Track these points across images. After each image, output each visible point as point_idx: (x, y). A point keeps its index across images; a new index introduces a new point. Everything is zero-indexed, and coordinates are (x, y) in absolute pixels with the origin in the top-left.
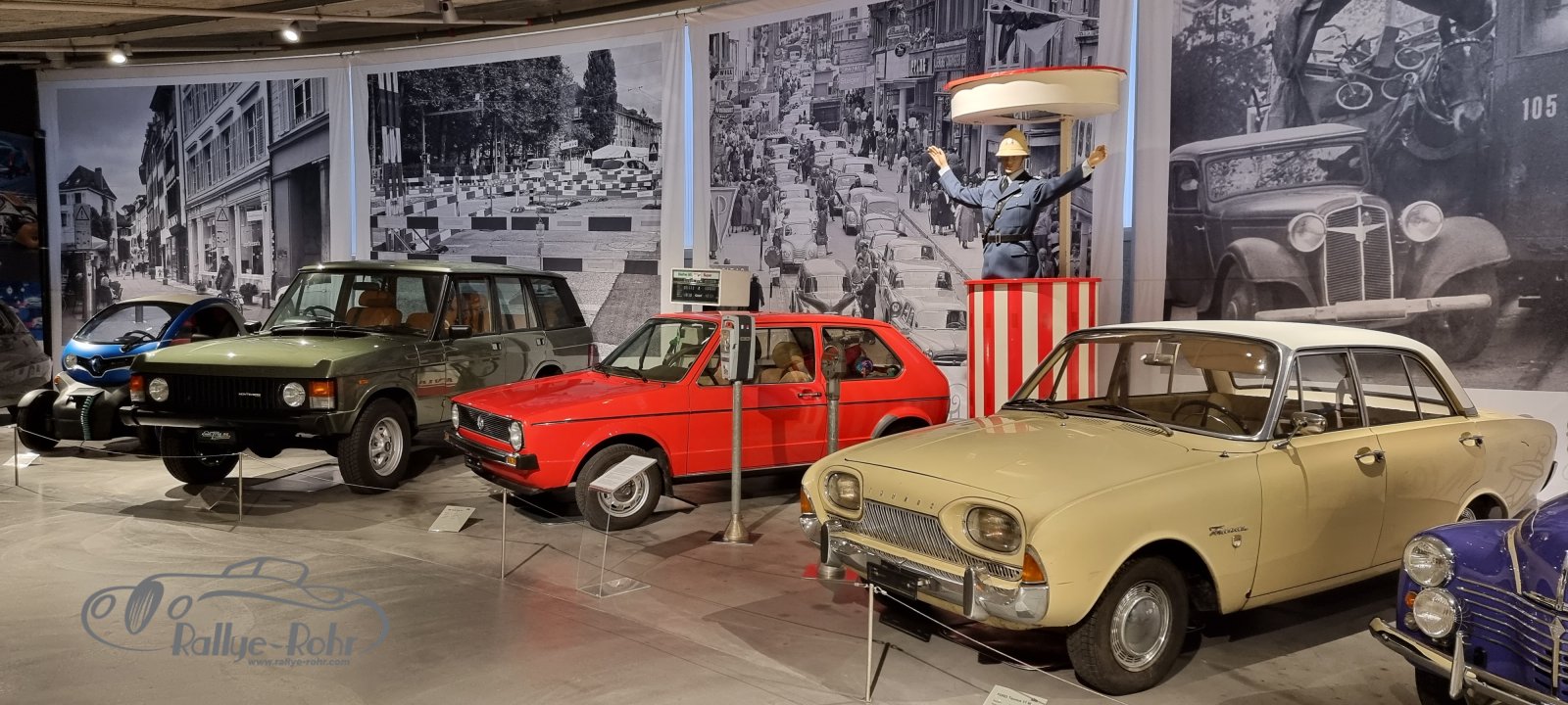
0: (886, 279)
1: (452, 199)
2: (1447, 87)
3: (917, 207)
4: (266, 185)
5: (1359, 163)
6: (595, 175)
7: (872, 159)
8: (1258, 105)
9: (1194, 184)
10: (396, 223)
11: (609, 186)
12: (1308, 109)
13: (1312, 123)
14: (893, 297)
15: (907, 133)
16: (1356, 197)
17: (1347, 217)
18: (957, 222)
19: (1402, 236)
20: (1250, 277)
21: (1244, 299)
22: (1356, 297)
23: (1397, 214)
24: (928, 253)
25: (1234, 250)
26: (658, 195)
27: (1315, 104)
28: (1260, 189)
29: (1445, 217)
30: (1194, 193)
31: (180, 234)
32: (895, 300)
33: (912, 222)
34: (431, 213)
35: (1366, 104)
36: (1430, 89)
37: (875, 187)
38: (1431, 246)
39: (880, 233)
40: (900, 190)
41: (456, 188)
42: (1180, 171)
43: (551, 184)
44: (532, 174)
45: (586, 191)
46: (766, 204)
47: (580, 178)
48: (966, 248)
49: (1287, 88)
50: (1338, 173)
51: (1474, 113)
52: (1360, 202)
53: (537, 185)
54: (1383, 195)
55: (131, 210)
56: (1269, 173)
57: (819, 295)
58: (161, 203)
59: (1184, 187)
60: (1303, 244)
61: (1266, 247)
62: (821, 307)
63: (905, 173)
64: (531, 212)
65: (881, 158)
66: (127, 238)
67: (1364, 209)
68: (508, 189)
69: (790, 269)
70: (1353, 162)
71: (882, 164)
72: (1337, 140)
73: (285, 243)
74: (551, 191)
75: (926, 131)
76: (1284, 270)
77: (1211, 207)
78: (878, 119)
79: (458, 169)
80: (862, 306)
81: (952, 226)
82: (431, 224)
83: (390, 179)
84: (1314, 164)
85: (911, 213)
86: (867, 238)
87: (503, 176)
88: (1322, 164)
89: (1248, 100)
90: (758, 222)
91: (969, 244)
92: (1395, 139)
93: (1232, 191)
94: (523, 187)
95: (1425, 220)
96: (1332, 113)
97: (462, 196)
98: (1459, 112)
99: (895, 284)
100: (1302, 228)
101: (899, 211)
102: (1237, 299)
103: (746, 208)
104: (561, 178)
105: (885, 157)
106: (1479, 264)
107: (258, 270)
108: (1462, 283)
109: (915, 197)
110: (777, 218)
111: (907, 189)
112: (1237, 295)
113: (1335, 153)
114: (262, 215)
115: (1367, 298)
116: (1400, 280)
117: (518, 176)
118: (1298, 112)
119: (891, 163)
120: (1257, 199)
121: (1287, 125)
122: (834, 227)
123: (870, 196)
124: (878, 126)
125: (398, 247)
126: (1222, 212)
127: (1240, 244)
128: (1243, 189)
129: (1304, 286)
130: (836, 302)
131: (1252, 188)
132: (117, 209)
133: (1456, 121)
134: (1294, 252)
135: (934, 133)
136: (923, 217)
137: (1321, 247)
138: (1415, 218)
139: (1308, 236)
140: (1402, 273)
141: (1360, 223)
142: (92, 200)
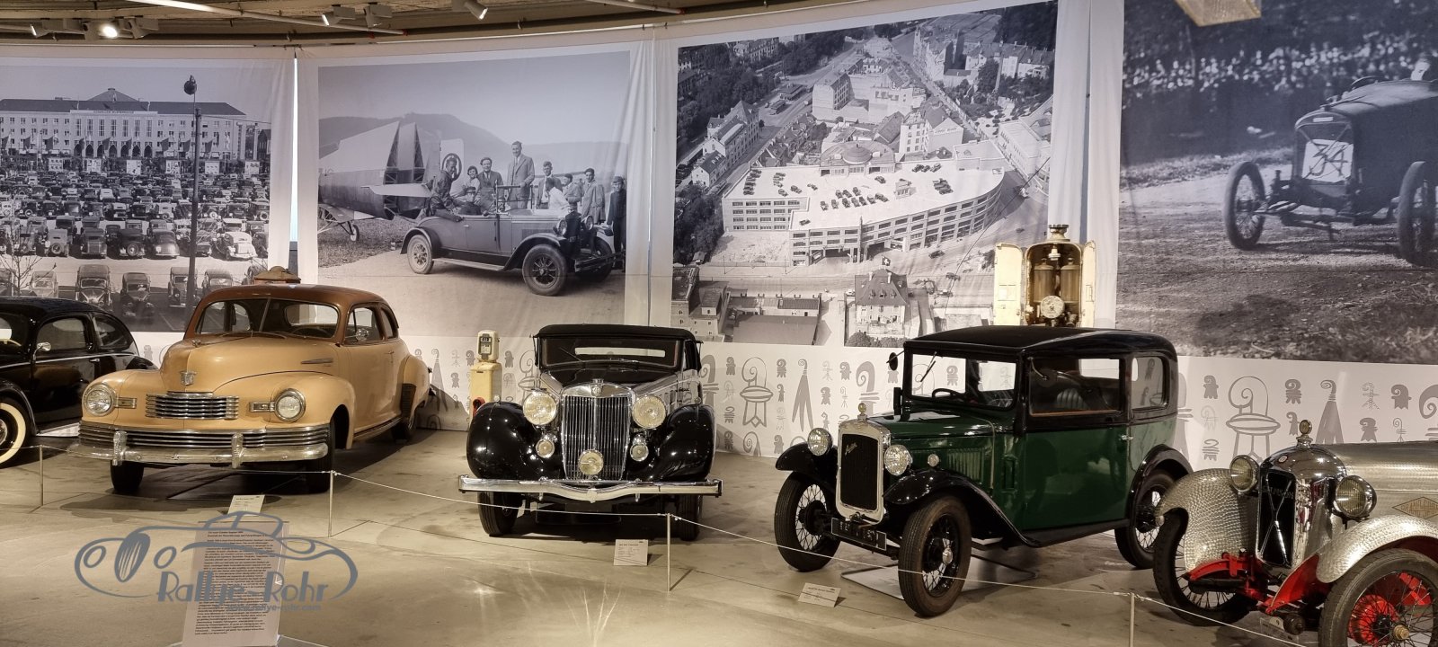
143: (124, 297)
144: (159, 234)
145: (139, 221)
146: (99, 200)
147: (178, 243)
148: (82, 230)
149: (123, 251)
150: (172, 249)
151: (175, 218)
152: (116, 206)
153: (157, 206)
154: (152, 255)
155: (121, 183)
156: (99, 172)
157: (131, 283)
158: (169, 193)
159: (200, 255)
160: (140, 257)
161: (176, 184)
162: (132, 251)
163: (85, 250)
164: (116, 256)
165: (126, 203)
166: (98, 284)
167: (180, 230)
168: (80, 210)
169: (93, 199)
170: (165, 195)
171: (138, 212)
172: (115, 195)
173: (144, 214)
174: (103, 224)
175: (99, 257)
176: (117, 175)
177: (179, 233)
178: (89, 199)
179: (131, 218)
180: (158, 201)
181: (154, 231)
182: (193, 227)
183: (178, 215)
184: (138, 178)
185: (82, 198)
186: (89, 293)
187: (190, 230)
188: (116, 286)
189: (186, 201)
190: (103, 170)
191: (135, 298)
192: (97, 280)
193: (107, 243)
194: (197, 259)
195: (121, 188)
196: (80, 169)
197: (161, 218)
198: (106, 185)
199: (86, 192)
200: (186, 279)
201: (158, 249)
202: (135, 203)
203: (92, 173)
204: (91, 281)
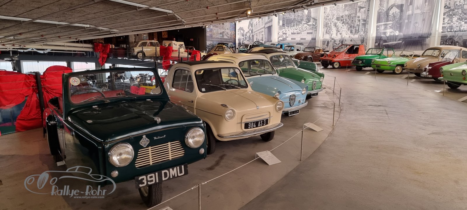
1: (289, 30)
4: (264, 29)
6: (308, 26)
10: (281, 34)
11: (310, 28)
26: (316, 29)
31: (253, 36)
34: (286, 32)
40: (347, 29)
41: (289, 29)
43: (302, 28)
44: (299, 26)
45: (307, 29)
46: (330, 30)
47: (306, 27)
53: (300, 28)
55: (247, 33)
57: (336, 42)
58: (251, 32)
62: (336, 44)
64: (299, 32)
66: (246, 37)
68: (296, 29)
69: (333, 39)
73: (266, 37)
74: (302, 29)
79: (290, 26)
82: (286, 34)
83: (280, 28)
85: (348, 32)
87: (296, 27)
90: (329, 33)
94: (298, 28)
97: (290, 30)
103: (328, 31)
104: (303, 27)
107: (263, 41)
109: (348, 29)
110: (331, 32)
114: (263, 33)
117: (298, 27)
122: (338, 33)
125: (281, 37)
130: (338, 43)
132: (245, 33)
136: (349, 32)
142: (242, 31)
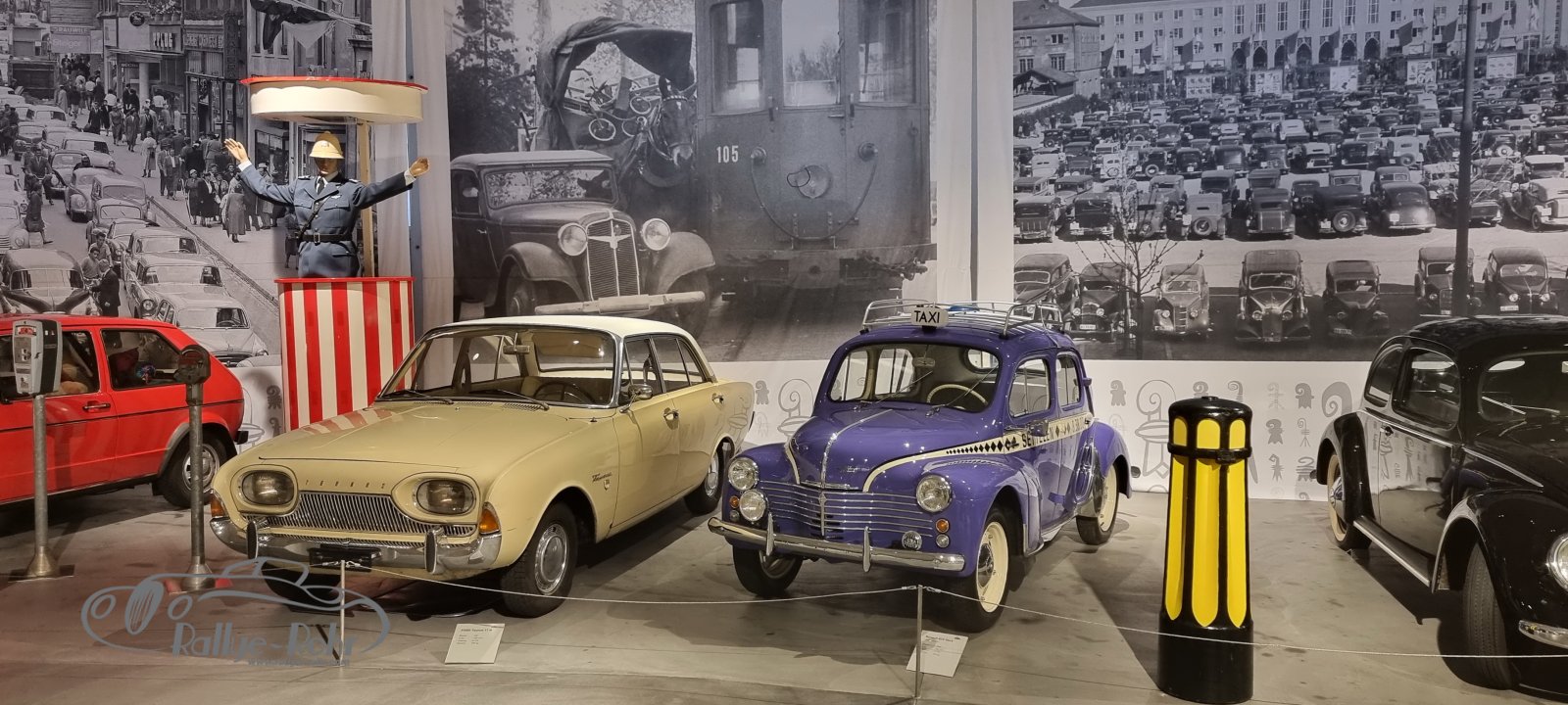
0: (133, 274)
2: (667, 132)
3: (170, 194)
5: (609, 185)
7: (105, 136)
8: (526, 127)
9: (474, 192)
12: (568, 138)
13: (570, 147)
14: (144, 293)
15: (152, 112)
16: (608, 212)
17: (601, 228)
18: (224, 214)
19: (644, 246)
20: (529, 276)
21: (525, 296)
22: (614, 294)
23: (639, 227)
24: (188, 246)
25: (514, 252)
27: (573, 132)
28: (532, 200)
29: (672, 231)
30: (475, 200)
32: (147, 297)
33: (165, 212)
35: (612, 138)
36: (656, 132)
37: (111, 168)
38: (664, 253)
39: (122, 223)
42: (461, 180)
48: (236, 241)
49: (549, 116)
50: (594, 191)
51: (687, 153)
52: (612, 217)
54: (628, 212)
56: (540, 187)
59: (466, 194)
60: (571, 249)
61: (543, 250)
63: (152, 156)
65: (117, 136)
67: (615, 223)
70: (605, 184)
71: (120, 143)
72: (592, 164)
75: (177, 113)
76: (558, 272)
77: (492, 213)
78: (110, 92)
80: (100, 304)
81: (217, 218)
84: (576, 183)
86: (105, 227)
88: (581, 183)
89: (518, 123)
91: (239, 237)
92: (634, 168)
93: (508, 200)
95: (658, 234)
96: (586, 142)
98: (676, 151)
99: (145, 278)
100: (568, 235)
101: (147, 198)
102: (519, 296)
105: (124, 137)
106: (696, 269)
108: (684, 283)
111: (156, 173)
112: (518, 292)
113: (592, 175)
115: (621, 295)
116: (644, 280)
118: (559, 138)
119: (131, 143)
120: (529, 209)
121: (551, 147)
123: (105, 178)
124: (110, 100)
126: (501, 219)
127: (519, 247)
128: (518, 199)
129: (573, 285)
131: (526, 199)
133: (675, 159)
134: (563, 256)
135: (188, 116)
137: (585, 252)
138: (652, 231)
139: (574, 242)
140: (644, 274)
141: (613, 233)
143: (1330, 302)
144: (1394, 191)
145: (1355, 172)
146: (1278, 140)
147: (1434, 204)
148: (1249, 193)
149: (1326, 225)
150: (1422, 217)
151: (1426, 162)
152: (1311, 148)
153: (1391, 144)
154: (1381, 228)
155: (1320, 108)
156: (1278, 92)
157: (1342, 280)
158: (1414, 118)
159: (1477, 224)
160: (1359, 234)
161: (1429, 103)
162: (1343, 224)
163: (1255, 226)
164: (1313, 233)
165: (1329, 142)
166: (1280, 281)
167: (1437, 182)
168: (1244, 159)
169: (1267, 140)
170: (1405, 122)
171: (1354, 156)
172: (1309, 130)
173: (1364, 159)
174: (1287, 182)
175: (1281, 236)
176: (1311, 95)
177: (1435, 188)
178: (1260, 140)
179: (1338, 166)
180: (1392, 134)
181: (1386, 186)
182: (1463, 176)
183: (1430, 157)
184: (1353, 96)
185: (1247, 139)
186: (1265, 298)
187: (1456, 181)
188: (1314, 283)
189: (1450, 130)
190: (1285, 88)
191: (1351, 304)
192: (1278, 275)
193: (1294, 211)
194: (1472, 232)
195: (1319, 117)
196: (1244, 90)
197: (1398, 164)
198: (1290, 112)
199: (1255, 128)
200: (1451, 268)
201: (1394, 217)
202: (1347, 141)
203: (1264, 96)
204: (1266, 278)
